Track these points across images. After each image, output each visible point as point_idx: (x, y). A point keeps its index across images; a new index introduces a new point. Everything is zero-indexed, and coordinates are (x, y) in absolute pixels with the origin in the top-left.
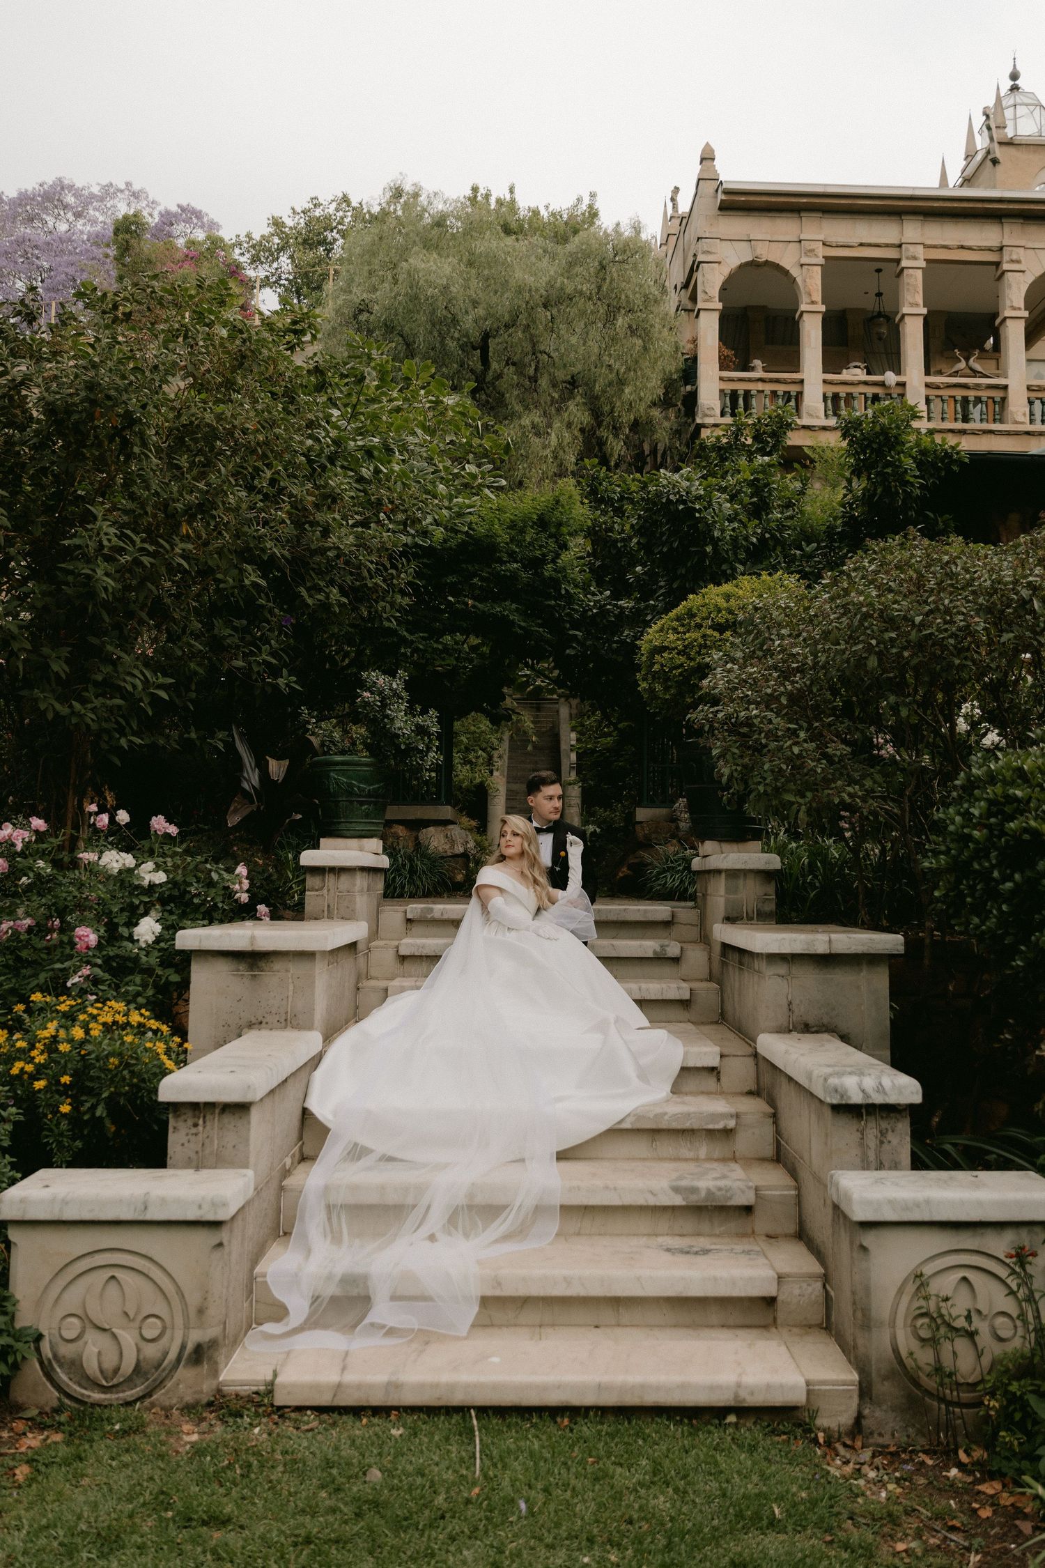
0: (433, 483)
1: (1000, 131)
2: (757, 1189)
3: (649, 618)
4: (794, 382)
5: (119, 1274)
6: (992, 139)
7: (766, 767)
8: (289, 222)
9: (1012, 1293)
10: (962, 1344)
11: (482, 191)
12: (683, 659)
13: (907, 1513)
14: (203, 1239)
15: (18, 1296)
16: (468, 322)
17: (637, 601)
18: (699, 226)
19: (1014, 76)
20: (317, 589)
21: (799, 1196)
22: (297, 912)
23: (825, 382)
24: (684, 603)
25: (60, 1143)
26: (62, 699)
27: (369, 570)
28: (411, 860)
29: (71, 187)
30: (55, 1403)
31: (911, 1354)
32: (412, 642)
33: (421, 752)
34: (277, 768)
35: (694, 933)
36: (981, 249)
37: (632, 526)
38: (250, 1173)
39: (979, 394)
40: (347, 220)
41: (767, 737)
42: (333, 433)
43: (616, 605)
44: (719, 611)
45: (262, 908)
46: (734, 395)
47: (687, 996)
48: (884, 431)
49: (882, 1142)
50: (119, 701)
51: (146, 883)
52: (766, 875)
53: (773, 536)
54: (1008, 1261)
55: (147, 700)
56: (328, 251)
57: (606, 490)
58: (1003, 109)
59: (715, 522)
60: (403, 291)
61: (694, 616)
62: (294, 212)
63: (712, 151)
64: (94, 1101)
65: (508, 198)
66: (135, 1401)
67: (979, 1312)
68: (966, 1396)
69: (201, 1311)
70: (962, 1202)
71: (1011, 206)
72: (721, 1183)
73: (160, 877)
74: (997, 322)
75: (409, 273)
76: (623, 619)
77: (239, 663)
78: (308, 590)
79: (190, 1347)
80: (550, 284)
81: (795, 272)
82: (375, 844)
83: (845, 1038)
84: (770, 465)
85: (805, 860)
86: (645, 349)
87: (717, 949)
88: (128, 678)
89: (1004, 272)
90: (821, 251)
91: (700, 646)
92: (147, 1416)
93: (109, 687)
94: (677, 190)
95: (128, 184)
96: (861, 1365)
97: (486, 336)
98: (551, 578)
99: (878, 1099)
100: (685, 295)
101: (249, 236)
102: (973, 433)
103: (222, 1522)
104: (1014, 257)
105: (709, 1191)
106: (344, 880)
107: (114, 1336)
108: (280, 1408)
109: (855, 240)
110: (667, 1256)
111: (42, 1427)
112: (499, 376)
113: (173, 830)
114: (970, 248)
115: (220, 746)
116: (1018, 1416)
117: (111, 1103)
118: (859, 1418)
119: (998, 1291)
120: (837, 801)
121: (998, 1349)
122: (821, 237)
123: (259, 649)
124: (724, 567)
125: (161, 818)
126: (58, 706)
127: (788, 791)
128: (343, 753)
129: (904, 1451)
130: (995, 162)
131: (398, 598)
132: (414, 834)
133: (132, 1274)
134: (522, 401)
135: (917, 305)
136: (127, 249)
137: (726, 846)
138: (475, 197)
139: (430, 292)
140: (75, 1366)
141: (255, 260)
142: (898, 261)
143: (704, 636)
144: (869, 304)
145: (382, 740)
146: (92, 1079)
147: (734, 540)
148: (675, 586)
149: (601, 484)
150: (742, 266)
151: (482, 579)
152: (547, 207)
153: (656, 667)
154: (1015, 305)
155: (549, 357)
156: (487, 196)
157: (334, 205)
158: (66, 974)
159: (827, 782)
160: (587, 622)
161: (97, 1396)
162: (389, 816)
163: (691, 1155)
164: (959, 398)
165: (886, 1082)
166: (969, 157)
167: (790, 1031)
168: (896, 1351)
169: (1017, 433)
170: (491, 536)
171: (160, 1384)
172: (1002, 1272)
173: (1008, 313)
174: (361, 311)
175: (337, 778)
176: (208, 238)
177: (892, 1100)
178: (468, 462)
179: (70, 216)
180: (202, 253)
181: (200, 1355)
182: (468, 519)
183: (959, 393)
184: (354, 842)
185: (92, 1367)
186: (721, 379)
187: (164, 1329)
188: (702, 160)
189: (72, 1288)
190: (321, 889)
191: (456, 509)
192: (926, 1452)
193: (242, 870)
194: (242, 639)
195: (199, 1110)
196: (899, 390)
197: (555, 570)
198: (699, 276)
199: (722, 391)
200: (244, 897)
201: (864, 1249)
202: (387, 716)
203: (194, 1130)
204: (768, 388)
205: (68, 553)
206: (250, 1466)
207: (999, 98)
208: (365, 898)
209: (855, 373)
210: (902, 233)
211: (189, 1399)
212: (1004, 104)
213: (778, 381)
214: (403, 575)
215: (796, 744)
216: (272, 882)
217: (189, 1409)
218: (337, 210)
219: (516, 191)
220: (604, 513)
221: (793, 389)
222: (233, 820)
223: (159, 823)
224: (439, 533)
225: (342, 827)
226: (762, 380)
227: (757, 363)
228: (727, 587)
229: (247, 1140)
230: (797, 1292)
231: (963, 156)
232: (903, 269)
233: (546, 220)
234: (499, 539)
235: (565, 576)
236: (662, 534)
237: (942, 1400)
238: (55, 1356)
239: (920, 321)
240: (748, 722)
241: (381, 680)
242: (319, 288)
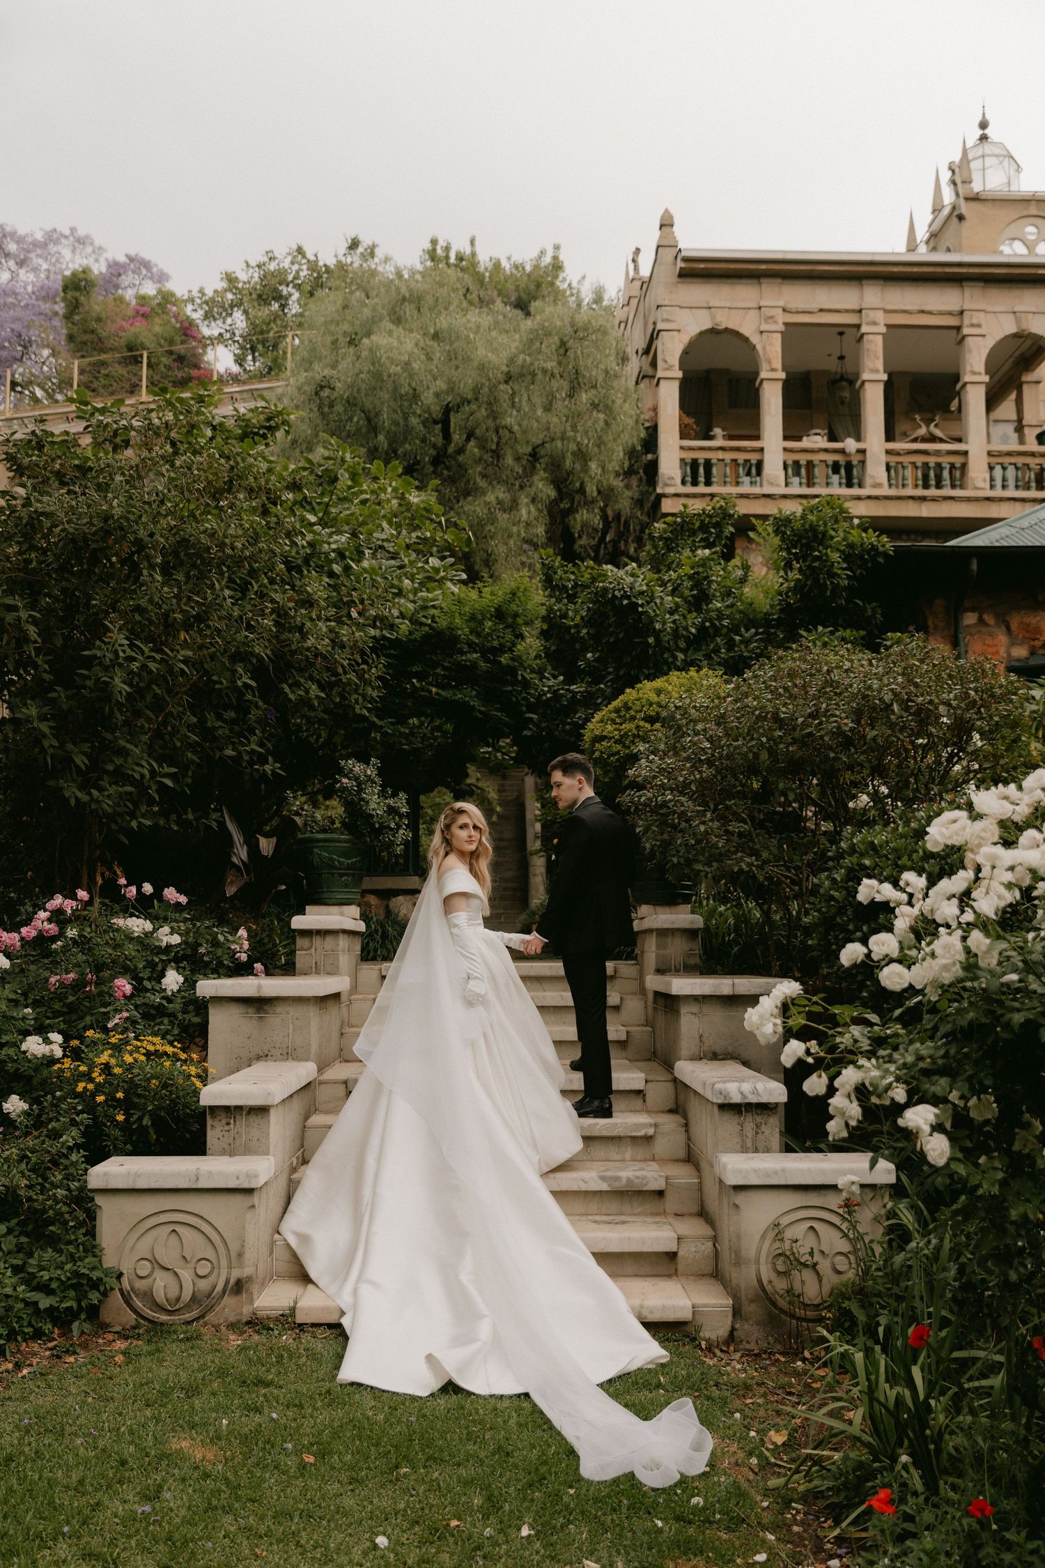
0: (399, 578)
1: (967, 186)
2: (667, 1178)
3: (599, 701)
4: (754, 450)
5: (179, 1228)
6: (957, 194)
7: (679, 842)
8: (243, 276)
9: (846, 1235)
10: (808, 1275)
11: (442, 243)
12: (619, 747)
13: (758, 1384)
14: (238, 1201)
15: (104, 1245)
16: (428, 398)
17: (589, 684)
18: (659, 293)
19: (983, 125)
20: (297, 684)
21: (700, 1183)
22: (289, 969)
23: (785, 449)
24: (621, 697)
25: (115, 1146)
26: (84, 787)
27: (343, 666)
28: (383, 926)
29: (13, 234)
30: (133, 1323)
31: (770, 1282)
32: (381, 727)
33: (392, 829)
34: (266, 845)
35: (634, 986)
36: (941, 313)
37: (582, 618)
38: (271, 1158)
39: (939, 460)
40: (302, 274)
41: (679, 818)
42: (309, 537)
43: (568, 690)
44: (651, 705)
45: (258, 966)
46: (694, 464)
47: (624, 1037)
48: (813, 528)
49: (757, 1133)
50: (129, 789)
51: (164, 944)
52: (691, 933)
53: (713, 625)
54: (841, 1211)
55: (154, 787)
56: (283, 307)
57: (561, 578)
58: (969, 162)
59: (657, 615)
60: (366, 368)
61: (630, 708)
62: (248, 266)
63: (671, 217)
64: (140, 1113)
65: (468, 251)
66: (193, 1321)
67: (822, 1252)
68: (810, 1314)
69: (240, 1255)
70: (810, 1171)
71: (972, 270)
72: (638, 1173)
73: (176, 939)
74: (958, 386)
75: (371, 350)
76: (574, 703)
77: (229, 752)
78: (290, 686)
79: (232, 1281)
80: (511, 361)
81: (755, 339)
82: (354, 911)
83: (746, 1064)
84: (708, 559)
85: (731, 921)
86: (607, 423)
87: (651, 997)
88: (136, 768)
89: (964, 337)
90: (782, 318)
91: (634, 736)
92: (203, 1331)
93: (120, 776)
94: (638, 251)
95: (73, 230)
96: (734, 1294)
97: (447, 410)
98: (508, 666)
99: (753, 1099)
100: (646, 361)
101: (201, 291)
102: (934, 499)
103: (268, 1384)
104: (975, 321)
105: (628, 1179)
106: (329, 942)
107: (176, 1274)
108: (300, 1325)
109: (815, 306)
110: (595, 1225)
111: (126, 1338)
112: (461, 451)
113: (183, 899)
114: (930, 313)
115: (214, 825)
116: (847, 1324)
117: (153, 1114)
118: (733, 1329)
119: (836, 1235)
120: (736, 869)
121: (836, 1279)
122: (781, 303)
123: (248, 740)
124: (666, 656)
125: (172, 889)
126: (79, 794)
127: (697, 861)
128: (324, 831)
129: (765, 1352)
130: (961, 218)
131: (369, 691)
132: (385, 902)
133: (188, 1228)
134: (484, 476)
135: (877, 371)
136: (77, 307)
137: (659, 909)
138: (434, 250)
139: (393, 369)
140: (148, 1296)
141: (208, 316)
142: (858, 326)
143: (638, 727)
144: (832, 365)
145: (357, 816)
146: (139, 1096)
147: (676, 631)
148: (621, 673)
149: (556, 573)
150: (701, 334)
151: (444, 668)
152: (509, 258)
153: (597, 754)
154: (976, 369)
155: (510, 432)
156: (447, 249)
157: (289, 258)
158: (107, 1017)
159: (728, 854)
160: (540, 705)
161: (164, 1318)
162: (364, 887)
163: (619, 1157)
164: (919, 464)
165: (760, 1086)
166: (936, 210)
167: (701, 1059)
168: (760, 1281)
169: (977, 499)
170: (451, 628)
171: (210, 1309)
172: (836, 1220)
173: (967, 378)
174: (322, 387)
175: (320, 853)
176: (160, 291)
177: (764, 1100)
178: (432, 555)
179: (12, 263)
180: (152, 309)
181: (239, 1287)
182: (433, 611)
183: (920, 460)
184: (335, 909)
185: (160, 1296)
186: (682, 448)
187: (213, 1268)
188: (661, 226)
189: (143, 1239)
190: (309, 948)
191: (420, 603)
192: (780, 1354)
193: (242, 932)
194: (231, 730)
195: (230, 1112)
196: (860, 457)
197: (512, 659)
198: (659, 344)
199: (682, 460)
200: (244, 957)
201: (737, 1206)
202: (363, 799)
203: (227, 1128)
204: (728, 456)
205: (88, 663)
206: (282, 1356)
207: (965, 151)
208: (346, 956)
209: (816, 441)
210: (862, 298)
211: (232, 1319)
212: (970, 156)
213: (738, 449)
214: (373, 671)
215: (704, 823)
216: (264, 945)
217: (232, 1326)
218: (292, 263)
219: (477, 243)
220: (559, 600)
221: (754, 457)
222: (230, 891)
223: (171, 894)
224: (405, 626)
225: (325, 895)
226: (722, 449)
227: (718, 431)
228: (659, 683)
229: (268, 1135)
230: (693, 1249)
231: (930, 210)
232: (863, 335)
233: (508, 272)
234: (460, 632)
235: (521, 664)
236: (610, 625)
237: (793, 1316)
238: (132, 1288)
239: (881, 387)
240: (664, 804)
241: (358, 768)
242: (275, 346)
